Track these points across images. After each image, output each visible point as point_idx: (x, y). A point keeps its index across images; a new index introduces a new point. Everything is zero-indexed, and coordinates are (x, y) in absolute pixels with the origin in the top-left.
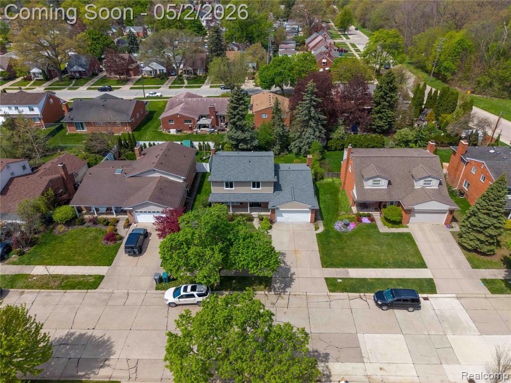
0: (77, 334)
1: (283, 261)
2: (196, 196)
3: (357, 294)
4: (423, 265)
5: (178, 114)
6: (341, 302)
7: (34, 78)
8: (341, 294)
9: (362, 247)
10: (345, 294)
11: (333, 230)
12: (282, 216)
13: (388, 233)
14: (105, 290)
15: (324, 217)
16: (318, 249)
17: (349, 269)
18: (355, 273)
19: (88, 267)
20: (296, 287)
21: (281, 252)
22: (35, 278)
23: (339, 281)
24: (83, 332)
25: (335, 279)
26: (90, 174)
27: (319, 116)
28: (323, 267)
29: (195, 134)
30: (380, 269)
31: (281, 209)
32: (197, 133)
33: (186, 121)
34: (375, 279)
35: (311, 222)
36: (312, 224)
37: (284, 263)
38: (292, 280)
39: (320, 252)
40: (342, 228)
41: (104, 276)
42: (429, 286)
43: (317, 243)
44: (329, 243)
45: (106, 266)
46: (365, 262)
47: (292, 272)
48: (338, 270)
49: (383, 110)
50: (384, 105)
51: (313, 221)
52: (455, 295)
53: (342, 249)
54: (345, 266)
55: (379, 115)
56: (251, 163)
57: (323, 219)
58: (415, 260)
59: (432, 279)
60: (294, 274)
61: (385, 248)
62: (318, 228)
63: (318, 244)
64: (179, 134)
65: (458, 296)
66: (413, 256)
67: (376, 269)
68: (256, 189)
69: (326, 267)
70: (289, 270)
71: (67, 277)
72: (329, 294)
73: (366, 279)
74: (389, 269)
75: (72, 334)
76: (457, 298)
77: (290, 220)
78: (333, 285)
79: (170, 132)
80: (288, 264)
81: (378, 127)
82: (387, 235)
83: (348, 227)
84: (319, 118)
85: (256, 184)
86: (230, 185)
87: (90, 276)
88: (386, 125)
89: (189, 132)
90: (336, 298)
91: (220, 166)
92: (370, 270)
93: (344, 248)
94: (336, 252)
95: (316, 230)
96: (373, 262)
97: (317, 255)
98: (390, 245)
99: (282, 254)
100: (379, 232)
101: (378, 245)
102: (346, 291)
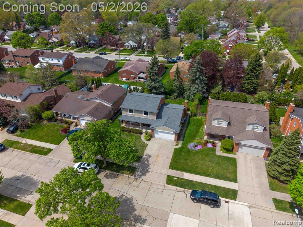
0: (26, 176)
1: (148, 160)
3: (183, 189)
4: (235, 180)
5: (128, 70)
6: (170, 191)
7: (72, 45)
8: (173, 187)
9: (200, 161)
10: (175, 187)
11: (186, 147)
12: (158, 134)
13: (221, 156)
14: (50, 157)
15: (185, 139)
16: (171, 157)
17: (185, 173)
18: (187, 176)
19: (47, 144)
20: (148, 177)
21: (149, 155)
22: (22, 144)
23: (175, 178)
24: (29, 175)
25: (174, 177)
26: (66, 96)
27: (202, 78)
28: (169, 168)
29: (135, 82)
30: (205, 177)
31: (157, 130)
32: (136, 82)
33: (132, 74)
34: (199, 182)
35: (175, 141)
36: (175, 142)
37: (148, 161)
38: (148, 171)
39: (172, 159)
40: (192, 147)
41: (52, 150)
42: (233, 195)
43: (173, 153)
44: (180, 155)
45: (56, 145)
46: (197, 170)
47: (150, 167)
48: (178, 172)
49: (251, 78)
50: (251, 75)
51: (176, 140)
52: (248, 205)
53: (186, 160)
54: (183, 171)
55: (248, 81)
56: (147, 101)
57: (183, 140)
58: (231, 176)
59: (237, 191)
60: (150, 168)
61: (214, 165)
62: (178, 145)
63: (173, 154)
64: (127, 81)
65: (250, 205)
66: (231, 173)
67: (202, 177)
68: (146, 116)
69: (171, 169)
70: (149, 166)
71: (36, 147)
72: (166, 185)
73: (192, 181)
74: (211, 178)
75: (24, 175)
76: (249, 207)
77: (163, 138)
78: (170, 180)
79: (122, 79)
80: (150, 162)
81: (246, 89)
82: (220, 157)
83: (196, 148)
84: (203, 79)
85: (146, 113)
86: (131, 111)
87: (46, 148)
88: (252, 88)
89: (133, 81)
90: (168, 188)
91: (129, 100)
92: (198, 176)
93: (188, 160)
94: (182, 161)
95: (176, 146)
96: (202, 172)
97: (169, 161)
98: (218, 164)
99: (149, 156)
100: (215, 154)
101: (211, 162)
102: (177, 186)
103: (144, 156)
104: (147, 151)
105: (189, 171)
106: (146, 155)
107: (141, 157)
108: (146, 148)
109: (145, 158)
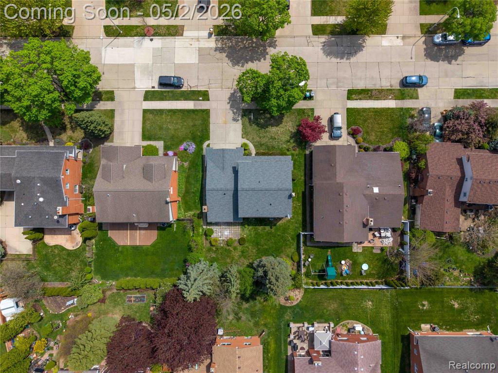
0: (345, 59)
2: (305, 189)
3: (192, 89)
4: (145, 112)
6: (203, 84)
8: (201, 89)
9: (180, 127)
10: (199, 89)
11: (197, 143)
13: (158, 141)
14: (343, 89)
16: (211, 125)
17: (193, 108)
18: (189, 105)
19: (362, 107)
20: (227, 94)
22: (390, 97)
23: (201, 98)
24: (342, 61)
25: (203, 100)
30: (173, 108)
34: (179, 100)
37: (234, 113)
38: (230, 99)
39: (209, 122)
41: (348, 99)
42: (149, 96)
43: (211, 131)
45: (350, 108)
46: (182, 115)
47: (229, 105)
48: (200, 108)
52: (136, 90)
53: (194, 125)
54: (195, 111)
56: (258, 180)
58: (148, 116)
59: (144, 100)
60: (228, 103)
62: (207, 146)
63: (209, 129)
65: (134, 90)
66: (149, 119)
67: (176, 108)
69: (207, 109)
70: (231, 107)
72: (208, 89)
73: (184, 100)
74: (167, 108)
75: (347, 59)
76: (135, 88)
78: (205, 96)
80: (231, 112)
82: (159, 139)
87: (356, 100)
90: (206, 87)
92: (180, 108)
93: (193, 126)
94: (198, 122)
95: (209, 144)
96: (177, 114)
97: (212, 119)
98: (161, 128)
99: (235, 120)
100: (164, 142)
101: (168, 129)
102: (198, 91)
103: (240, 119)
104: (238, 126)
105: (189, 111)
106: (238, 120)
107: (242, 116)
108: (243, 131)
109: (238, 115)
